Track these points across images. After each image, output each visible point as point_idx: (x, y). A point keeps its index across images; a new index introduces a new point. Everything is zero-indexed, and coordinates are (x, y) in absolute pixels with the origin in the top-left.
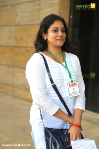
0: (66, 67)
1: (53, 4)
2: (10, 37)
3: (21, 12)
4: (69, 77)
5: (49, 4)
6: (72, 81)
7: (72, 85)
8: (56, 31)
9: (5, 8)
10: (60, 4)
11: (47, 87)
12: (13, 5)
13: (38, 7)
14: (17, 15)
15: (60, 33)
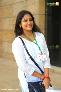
0: (37, 44)
1: (35, 2)
2: (10, 24)
3: (16, 8)
4: (39, 50)
5: (32, 3)
6: (41, 52)
7: (41, 54)
8: (26, 21)
9: (6, 7)
10: (39, 3)
11: (26, 58)
12: (10, 5)
13: (26, 5)
14: (13, 11)
15: (29, 22)
